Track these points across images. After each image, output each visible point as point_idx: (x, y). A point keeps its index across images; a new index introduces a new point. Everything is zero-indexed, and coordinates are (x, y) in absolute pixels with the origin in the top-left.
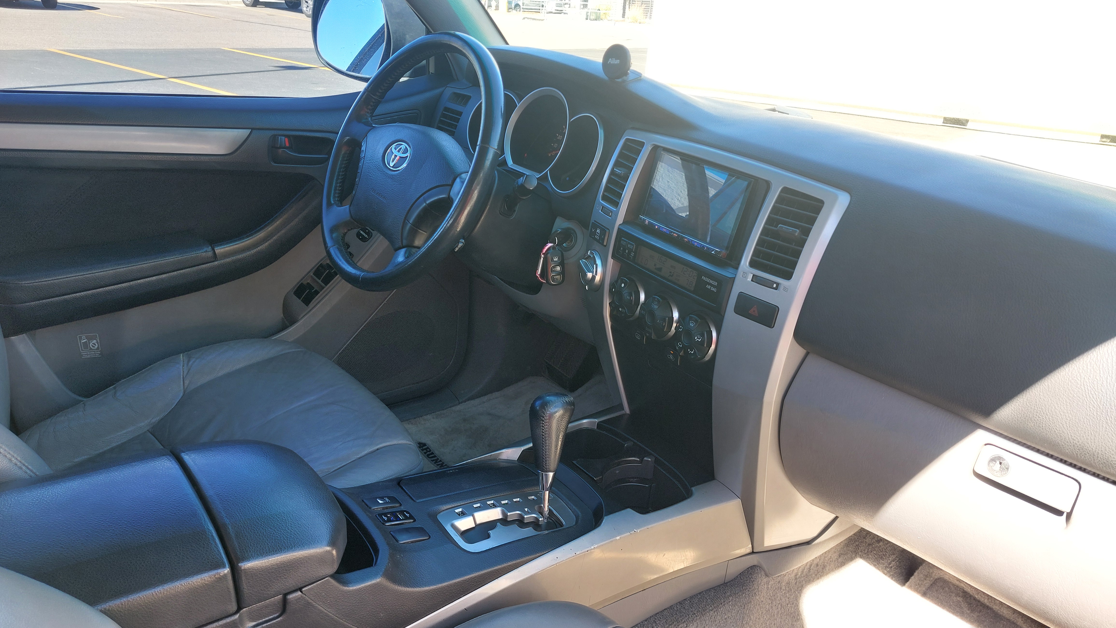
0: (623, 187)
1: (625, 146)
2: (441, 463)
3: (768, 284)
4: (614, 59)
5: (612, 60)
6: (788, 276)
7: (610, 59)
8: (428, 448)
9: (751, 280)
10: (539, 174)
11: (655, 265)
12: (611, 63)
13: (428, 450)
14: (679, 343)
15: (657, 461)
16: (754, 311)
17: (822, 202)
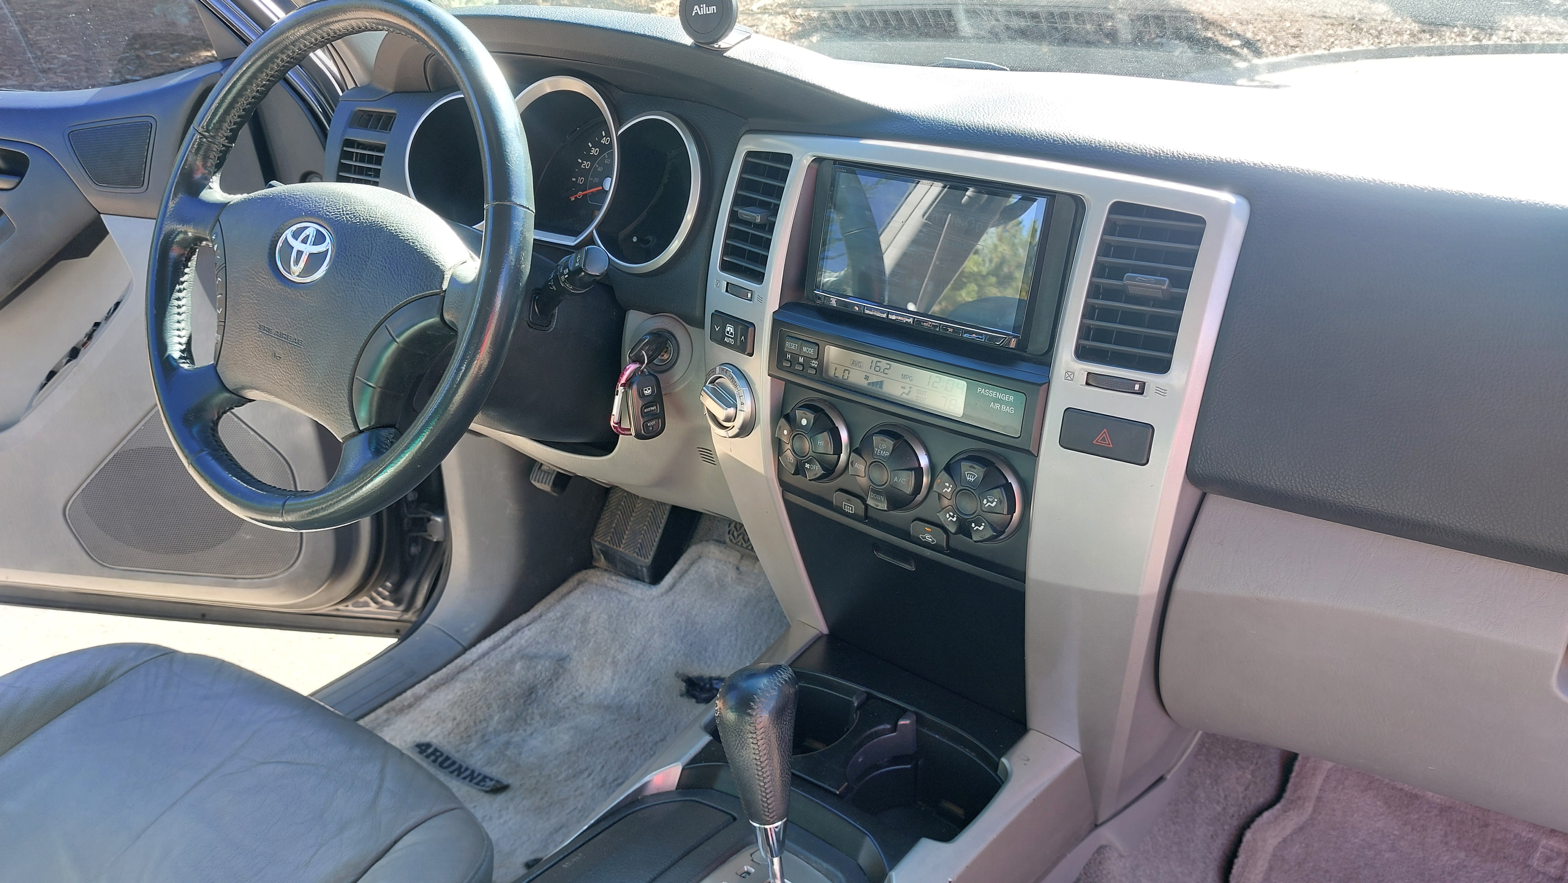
0: (766, 244)
1: (747, 167)
2: (468, 772)
3: (1125, 386)
4: (704, 5)
5: (700, 8)
6: (1162, 366)
7: (696, 7)
8: (436, 750)
9: (1085, 383)
10: (574, 238)
11: (867, 378)
12: (700, 14)
13: (438, 754)
14: (950, 515)
15: (920, 721)
16: (1103, 439)
17: (1201, 221)
